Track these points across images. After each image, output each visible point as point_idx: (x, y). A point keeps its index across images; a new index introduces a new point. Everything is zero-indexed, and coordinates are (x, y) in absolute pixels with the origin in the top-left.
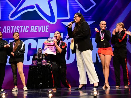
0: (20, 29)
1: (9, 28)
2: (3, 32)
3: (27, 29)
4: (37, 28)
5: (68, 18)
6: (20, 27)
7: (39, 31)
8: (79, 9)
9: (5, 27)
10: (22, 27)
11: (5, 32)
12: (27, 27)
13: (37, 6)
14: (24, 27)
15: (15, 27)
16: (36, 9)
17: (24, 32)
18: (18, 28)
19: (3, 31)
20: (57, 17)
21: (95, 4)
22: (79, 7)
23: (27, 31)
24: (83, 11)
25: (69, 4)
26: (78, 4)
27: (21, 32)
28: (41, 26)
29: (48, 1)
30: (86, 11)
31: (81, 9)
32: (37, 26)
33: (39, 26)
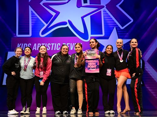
0: (51, 46)
1: (39, 45)
2: (33, 50)
3: (59, 46)
4: (69, 45)
5: (103, 35)
6: (51, 44)
7: (72, 49)
8: (115, 26)
9: (35, 44)
10: (53, 44)
11: (36, 50)
12: (59, 45)
13: (70, 22)
14: (56, 44)
15: (46, 44)
16: (68, 25)
17: (55, 49)
18: (49, 45)
19: (34, 48)
20: (91, 34)
21: (132, 20)
22: (115, 23)
23: (58, 48)
24: (119, 28)
25: (104, 21)
26: (113, 21)
27: (52, 49)
28: (74, 44)
29: (81, 17)
30: (122, 28)
31: (117, 25)
32: (69, 44)
33: (71, 44)
